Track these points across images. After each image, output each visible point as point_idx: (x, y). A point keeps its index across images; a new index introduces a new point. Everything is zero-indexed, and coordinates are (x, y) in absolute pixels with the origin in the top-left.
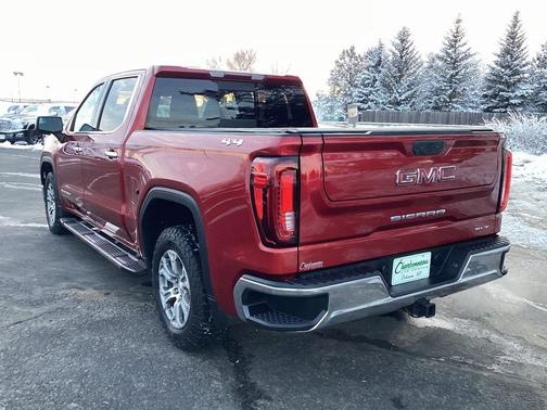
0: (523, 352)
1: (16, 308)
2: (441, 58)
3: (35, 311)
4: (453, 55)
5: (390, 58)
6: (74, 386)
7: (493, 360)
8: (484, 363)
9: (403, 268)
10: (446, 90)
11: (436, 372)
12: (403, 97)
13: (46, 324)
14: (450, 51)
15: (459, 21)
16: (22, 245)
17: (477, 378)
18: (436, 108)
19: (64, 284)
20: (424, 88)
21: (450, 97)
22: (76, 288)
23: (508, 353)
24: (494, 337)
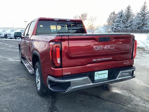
0: (140, 101)
1: (3, 83)
2: (140, 14)
3: (7, 83)
4: (143, 13)
5: (125, 14)
6: (8, 104)
7: (129, 103)
8: (126, 104)
9: (98, 75)
10: (141, 23)
11: (110, 106)
12: (128, 25)
13: (9, 87)
14: (143, 12)
15: (145, 3)
16: (12, 66)
17: (122, 108)
18: (138, 28)
19: (18, 76)
20: (134, 23)
21: (143, 25)
22: (20, 78)
23: (135, 101)
24: (133, 96)
